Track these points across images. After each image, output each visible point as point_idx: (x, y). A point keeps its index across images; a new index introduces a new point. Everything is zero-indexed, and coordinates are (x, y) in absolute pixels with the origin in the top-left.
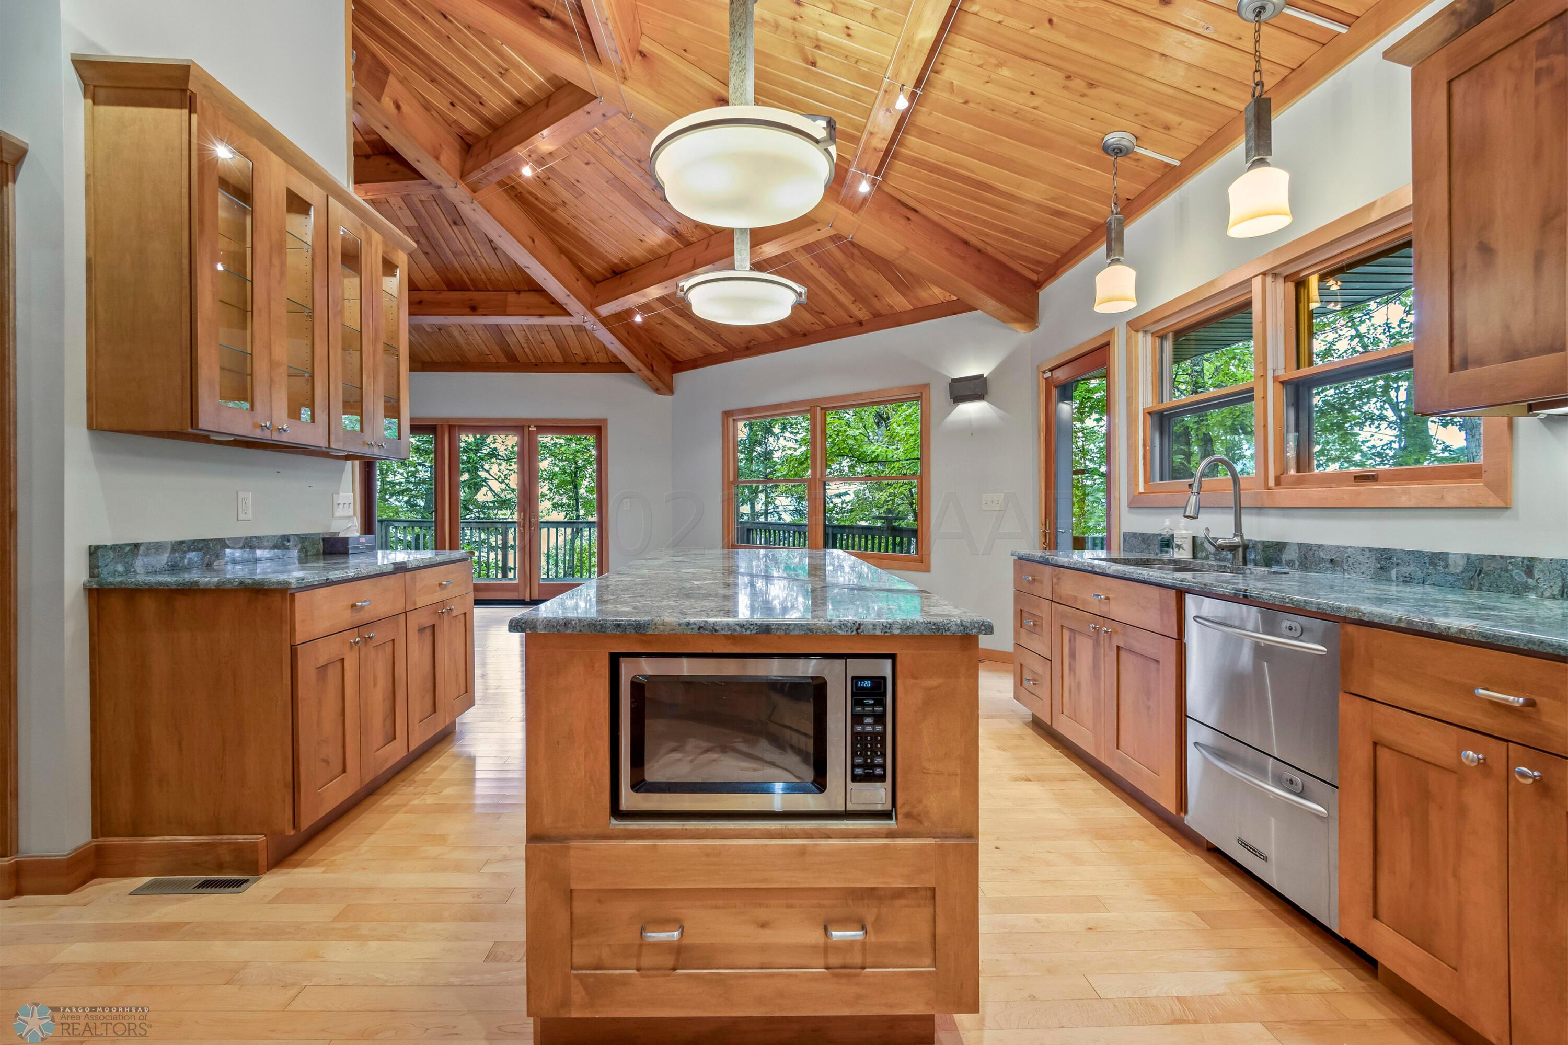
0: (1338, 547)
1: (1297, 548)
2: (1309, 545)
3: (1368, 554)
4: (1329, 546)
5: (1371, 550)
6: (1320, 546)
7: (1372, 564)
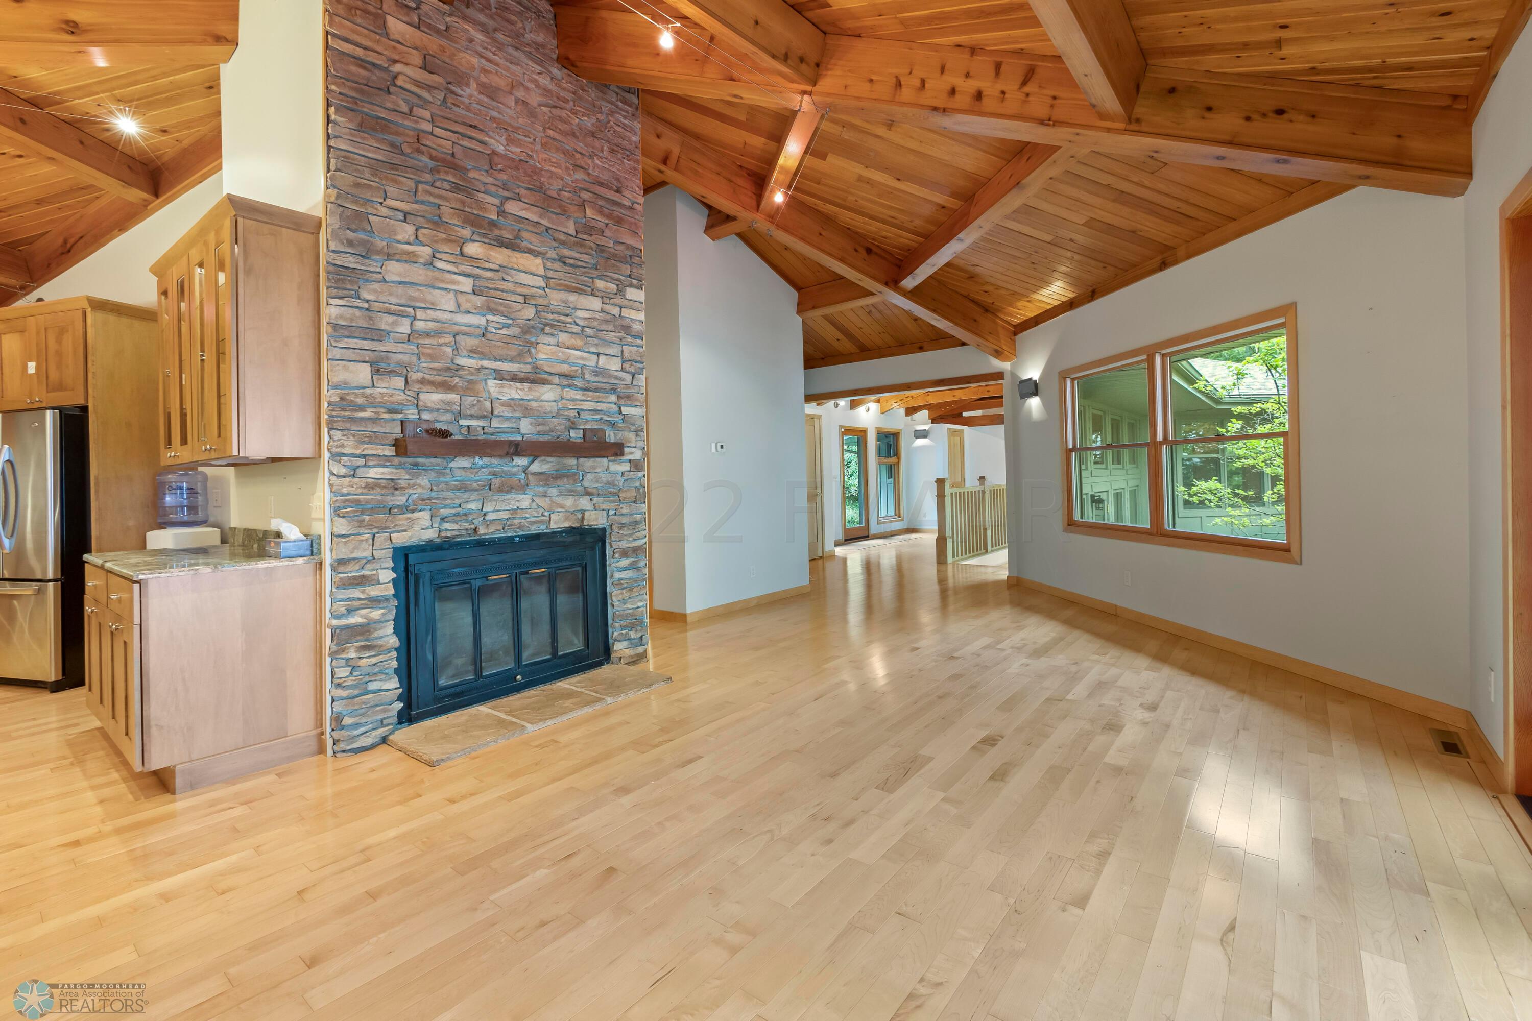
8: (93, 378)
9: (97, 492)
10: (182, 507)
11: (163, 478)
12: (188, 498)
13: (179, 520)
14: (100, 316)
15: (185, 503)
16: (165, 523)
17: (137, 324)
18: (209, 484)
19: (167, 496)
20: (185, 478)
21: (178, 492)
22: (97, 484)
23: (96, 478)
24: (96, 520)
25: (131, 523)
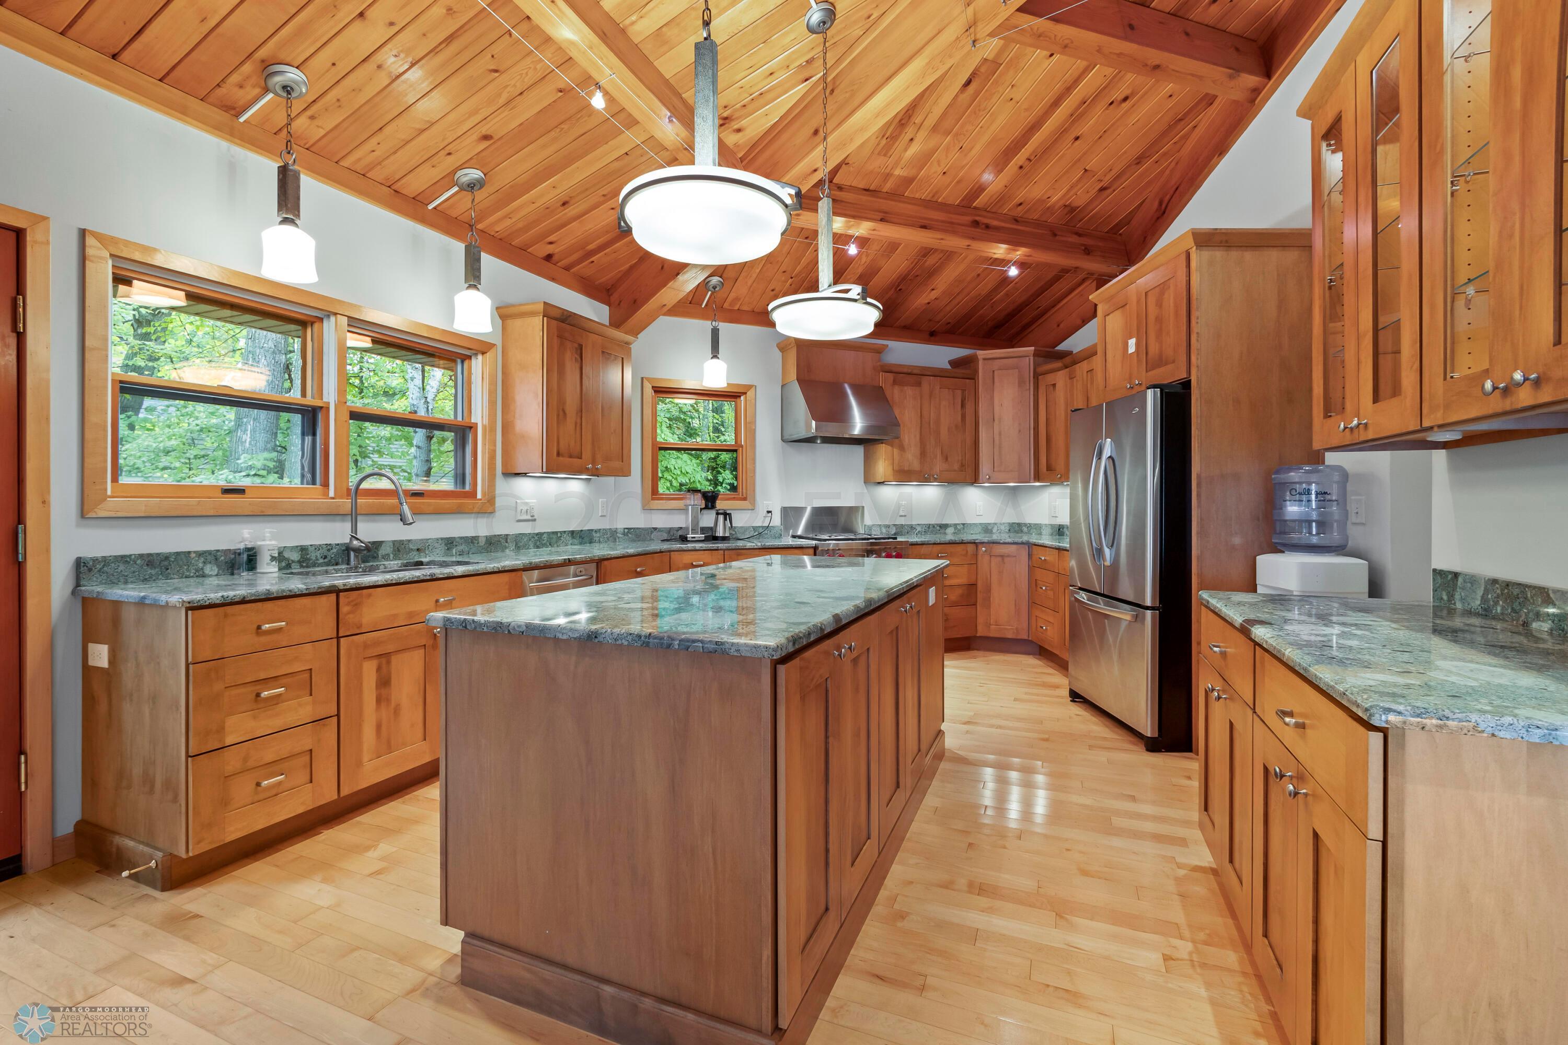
0: (422, 540)
1: (391, 544)
2: (401, 541)
3: (440, 541)
4: (415, 540)
5: (442, 539)
6: (409, 541)
7: (443, 547)
8: (1198, 340)
9: (1199, 495)
10: (1309, 522)
11: (1282, 477)
12: (1318, 507)
13: (1303, 542)
14: (1206, 254)
15: (1314, 516)
16: (1285, 545)
17: (1248, 255)
18: (1350, 487)
19: (1288, 503)
20: (1314, 477)
21: (1304, 498)
22: (1199, 485)
23: (1199, 477)
24: (1198, 533)
25: (1237, 540)
